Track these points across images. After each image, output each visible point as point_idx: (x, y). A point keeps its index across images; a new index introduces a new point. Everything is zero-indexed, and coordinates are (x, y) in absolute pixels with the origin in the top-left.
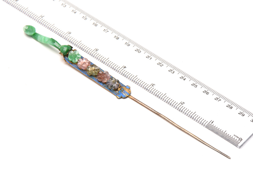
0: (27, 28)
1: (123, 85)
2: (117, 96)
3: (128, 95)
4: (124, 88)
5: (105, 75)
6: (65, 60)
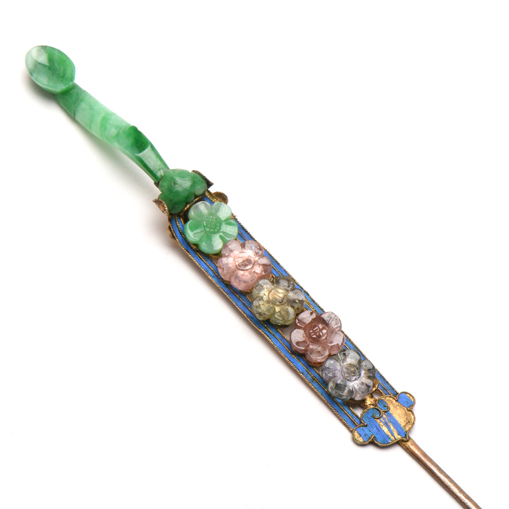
0: (43, 59)
1: (386, 386)
2: (356, 434)
3: (399, 437)
4: (389, 400)
5: (324, 331)
6: (173, 234)
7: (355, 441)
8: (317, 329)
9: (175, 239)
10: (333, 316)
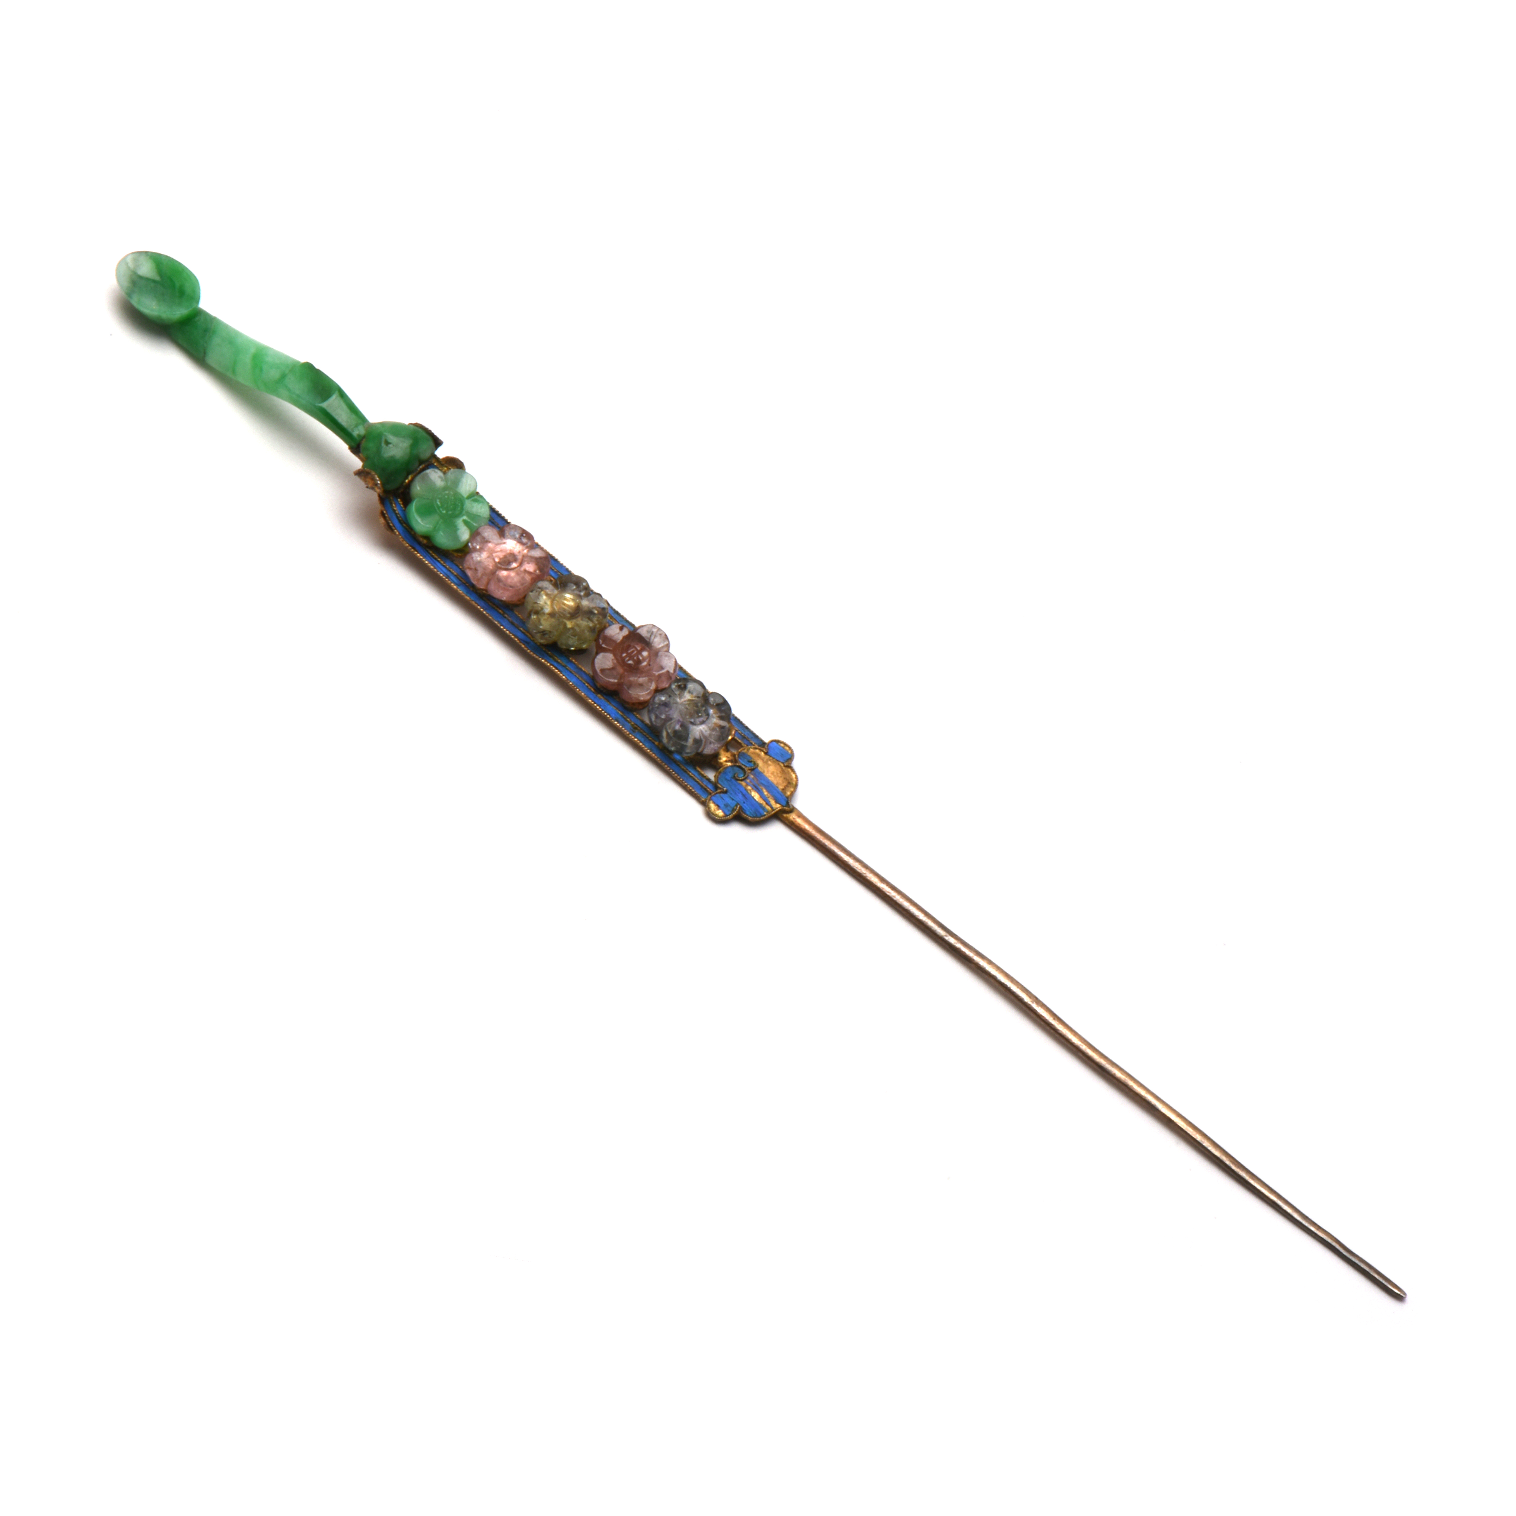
0: (146, 269)
2: (713, 806)
3: (778, 806)
4: (754, 753)
5: (645, 654)
6: (388, 524)
7: (711, 817)
8: (633, 651)
9: (392, 530)
10: (655, 630)
